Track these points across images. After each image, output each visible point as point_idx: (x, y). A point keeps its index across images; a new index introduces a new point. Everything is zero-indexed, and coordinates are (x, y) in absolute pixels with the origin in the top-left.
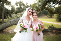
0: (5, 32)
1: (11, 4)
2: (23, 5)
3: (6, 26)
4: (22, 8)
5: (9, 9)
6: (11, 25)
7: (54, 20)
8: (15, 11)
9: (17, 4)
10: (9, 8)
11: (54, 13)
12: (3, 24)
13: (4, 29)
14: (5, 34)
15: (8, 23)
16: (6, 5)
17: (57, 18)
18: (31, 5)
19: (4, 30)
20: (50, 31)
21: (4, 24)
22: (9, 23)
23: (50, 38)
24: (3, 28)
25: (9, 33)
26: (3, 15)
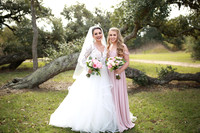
5: (45, 30)
8: (64, 34)
9: (66, 13)
10: (44, 25)
12: (38, 71)
17: (195, 49)
18: (108, 15)
20: (163, 82)
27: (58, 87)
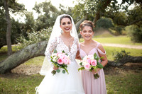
0: (17, 74)
1: (24, 9)
2: (53, 9)
3: (18, 60)
4: (51, 16)
5: (20, 22)
6: (29, 58)
7: (127, 38)
8: (35, 24)
9: (37, 8)
10: (19, 18)
11: (125, 24)
12: (10, 57)
13: (14, 68)
14: (17, 77)
15: (23, 54)
16: (13, 12)
17: (134, 34)
18: (70, 9)
19: (14, 70)
20: (119, 64)
21: (14, 55)
22: (25, 54)
23: (120, 80)
24: (11, 64)
25: (25, 75)
26: (8, 35)
27: (28, 72)
